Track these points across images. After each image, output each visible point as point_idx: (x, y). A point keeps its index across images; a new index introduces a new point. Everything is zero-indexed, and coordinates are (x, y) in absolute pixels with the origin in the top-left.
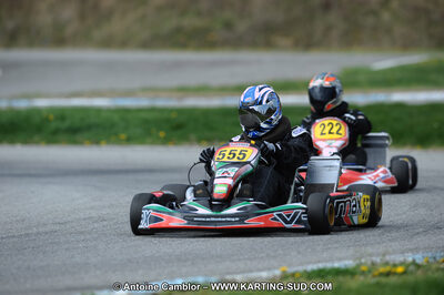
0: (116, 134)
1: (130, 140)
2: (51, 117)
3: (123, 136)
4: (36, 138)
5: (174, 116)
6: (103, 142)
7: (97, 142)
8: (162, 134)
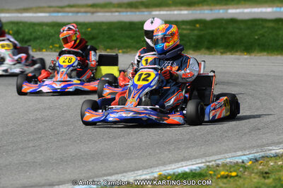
0: (52, 44)
2: (11, 32)
5: (89, 29)
6: (44, 50)
7: (40, 50)
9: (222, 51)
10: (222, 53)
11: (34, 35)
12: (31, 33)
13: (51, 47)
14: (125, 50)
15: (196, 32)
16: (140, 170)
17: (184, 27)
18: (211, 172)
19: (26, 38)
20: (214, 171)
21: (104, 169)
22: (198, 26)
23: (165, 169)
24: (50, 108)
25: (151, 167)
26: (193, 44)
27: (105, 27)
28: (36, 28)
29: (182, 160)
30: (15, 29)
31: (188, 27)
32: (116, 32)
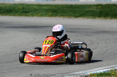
0: (38, 13)
1: (42, 15)
2: (21, 8)
3: (40, 14)
4: (16, 14)
5: (54, 8)
7: (33, 16)
8: (50, 14)
9: (111, 18)
10: (111, 19)
11: (30, 10)
12: (29, 9)
13: (37, 15)
14: (69, 17)
15: (99, 10)
16: (81, 71)
17: (94, 7)
18: (113, 73)
19: (27, 11)
20: (114, 73)
21: (65, 70)
22: (99, 7)
23: (92, 71)
24: (39, 42)
25: (86, 70)
26: (98, 14)
27: (60, 7)
28: (31, 7)
29: (99, 67)
30: (22, 7)
31: (96, 7)
32: (65, 9)
